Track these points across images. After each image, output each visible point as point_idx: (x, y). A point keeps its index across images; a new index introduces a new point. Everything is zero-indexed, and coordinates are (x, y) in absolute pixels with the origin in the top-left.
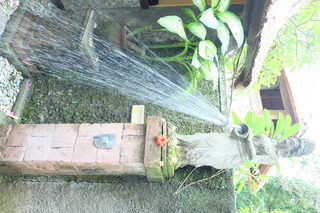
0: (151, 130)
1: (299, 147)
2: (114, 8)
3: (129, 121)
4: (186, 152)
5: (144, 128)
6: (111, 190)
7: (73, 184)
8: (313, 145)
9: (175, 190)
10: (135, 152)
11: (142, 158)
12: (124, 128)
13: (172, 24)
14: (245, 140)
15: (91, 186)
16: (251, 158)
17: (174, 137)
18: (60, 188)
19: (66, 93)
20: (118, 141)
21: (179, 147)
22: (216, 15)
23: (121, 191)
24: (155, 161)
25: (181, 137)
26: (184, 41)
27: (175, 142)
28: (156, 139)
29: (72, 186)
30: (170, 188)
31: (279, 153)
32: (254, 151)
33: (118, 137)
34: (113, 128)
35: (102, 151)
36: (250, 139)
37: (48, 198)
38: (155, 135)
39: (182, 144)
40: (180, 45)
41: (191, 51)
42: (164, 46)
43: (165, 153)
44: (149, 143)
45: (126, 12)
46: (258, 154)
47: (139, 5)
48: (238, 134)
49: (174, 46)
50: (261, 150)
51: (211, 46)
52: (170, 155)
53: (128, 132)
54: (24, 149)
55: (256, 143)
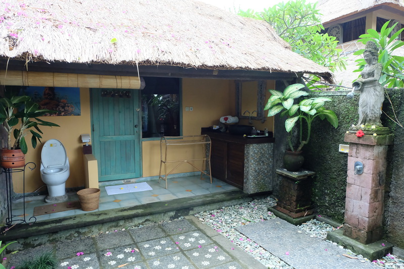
0: (353, 139)
1: (370, 51)
2: (273, 160)
3: (347, 154)
4: (370, 120)
5: (352, 144)
6: (398, 169)
7: (392, 194)
8: (370, 42)
9: (400, 127)
10: (367, 150)
11: (371, 146)
12: (351, 156)
13: (290, 124)
14: (364, 83)
15: (394, 182)
16: (375, 81)
17: (359, 127)
18: (394, 203)
19: (328, 194)
20: (359, 160)
21: (366, 124)
22: (285, 99)
23: (399, 163)
24: (373, 138)
25: (360, 123)
26: (299, 118)
27: (362, 126)
28: (359, 137)
29: (393, 194)
30: (398, 130)
31: (374, 63)
32: (371, 79)
33: (357, 160)
34: (351, 162)
35: (365, 170)
36: (364, 80)
37: (401, 211)
38: (356, 137)
39: (364, 122)
40: (301, 120)
41: (305, 114)
42: (301, 130)
43: (369, 132)
44: (361, 141)
45: (276, 152)
46: (373, 76)
47: (272, 144)
48: (359, 88)
49: (301, 123)
50: (371, 74)
51: (303, 102)
52: (370, 129)
53: (354, 154)
54: (360, 217)
55: (366, 77)
